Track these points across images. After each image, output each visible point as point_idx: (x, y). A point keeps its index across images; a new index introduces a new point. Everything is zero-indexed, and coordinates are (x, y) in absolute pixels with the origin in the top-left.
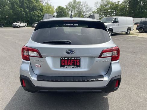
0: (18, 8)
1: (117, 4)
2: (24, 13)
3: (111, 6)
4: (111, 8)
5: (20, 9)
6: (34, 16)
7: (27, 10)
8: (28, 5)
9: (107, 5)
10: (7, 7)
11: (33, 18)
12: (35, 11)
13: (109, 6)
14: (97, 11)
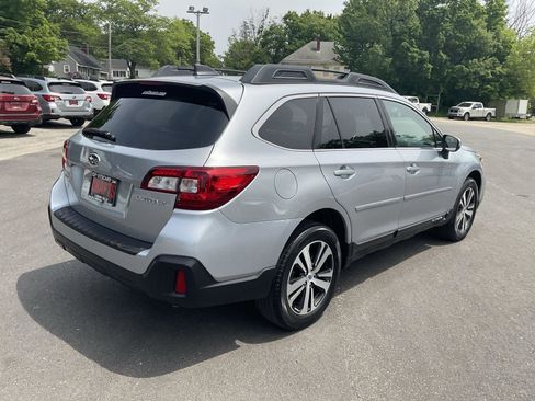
0: (411, 49)
2: (430, 66)
5: (420, 54)
6: (466, 77)
7: (445, 57)
8: (449, 38)
10: (378, 48)
11: (461, 84)
12: (476, 60)
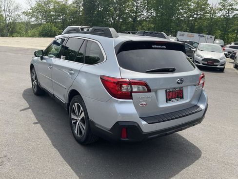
1: (64, 5)
3: (55, 7)
4: (55, 10)
9: (48, 4)
13: (52, 6)
14: (31, 11)
